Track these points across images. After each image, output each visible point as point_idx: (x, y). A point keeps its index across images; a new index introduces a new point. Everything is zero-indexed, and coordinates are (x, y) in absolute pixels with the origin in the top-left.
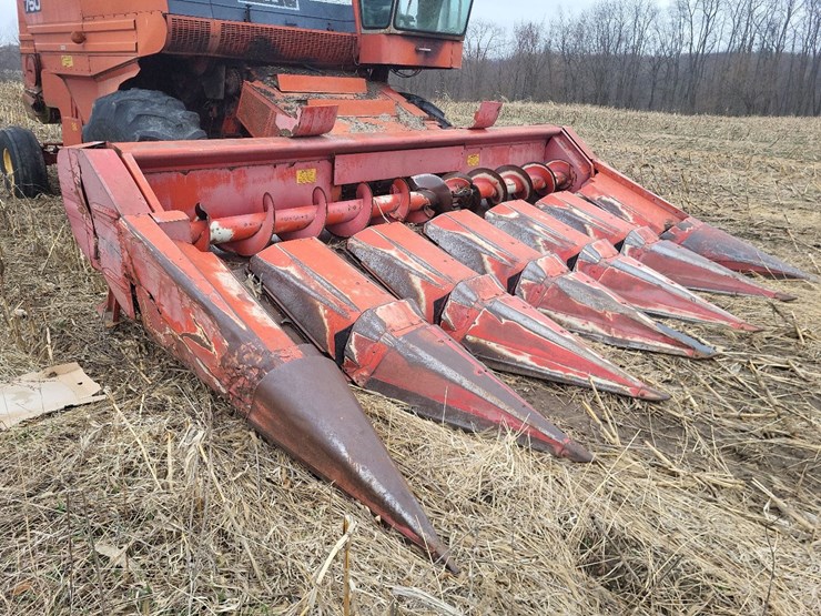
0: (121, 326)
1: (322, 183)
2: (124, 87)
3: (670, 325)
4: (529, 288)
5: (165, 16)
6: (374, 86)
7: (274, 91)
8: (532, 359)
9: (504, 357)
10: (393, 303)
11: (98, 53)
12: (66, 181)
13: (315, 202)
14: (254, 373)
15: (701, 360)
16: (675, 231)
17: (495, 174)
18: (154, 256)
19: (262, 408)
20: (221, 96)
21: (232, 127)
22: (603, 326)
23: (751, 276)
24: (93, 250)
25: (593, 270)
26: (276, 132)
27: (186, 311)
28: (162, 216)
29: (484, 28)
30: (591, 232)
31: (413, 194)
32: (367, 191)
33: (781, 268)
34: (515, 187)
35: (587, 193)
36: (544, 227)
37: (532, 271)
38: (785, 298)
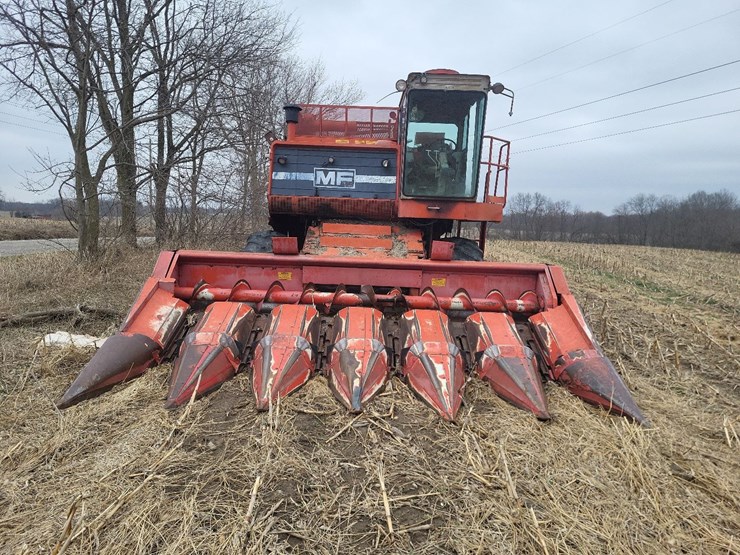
1: (297, 281)
4: (335, 354)
7: (319, 232)
16: (566, 358)
33: (623, 406)
34: (461, 305)
35: (535, 320)
36: (417, 328)
37: (341, 344)
38: (543, 417)
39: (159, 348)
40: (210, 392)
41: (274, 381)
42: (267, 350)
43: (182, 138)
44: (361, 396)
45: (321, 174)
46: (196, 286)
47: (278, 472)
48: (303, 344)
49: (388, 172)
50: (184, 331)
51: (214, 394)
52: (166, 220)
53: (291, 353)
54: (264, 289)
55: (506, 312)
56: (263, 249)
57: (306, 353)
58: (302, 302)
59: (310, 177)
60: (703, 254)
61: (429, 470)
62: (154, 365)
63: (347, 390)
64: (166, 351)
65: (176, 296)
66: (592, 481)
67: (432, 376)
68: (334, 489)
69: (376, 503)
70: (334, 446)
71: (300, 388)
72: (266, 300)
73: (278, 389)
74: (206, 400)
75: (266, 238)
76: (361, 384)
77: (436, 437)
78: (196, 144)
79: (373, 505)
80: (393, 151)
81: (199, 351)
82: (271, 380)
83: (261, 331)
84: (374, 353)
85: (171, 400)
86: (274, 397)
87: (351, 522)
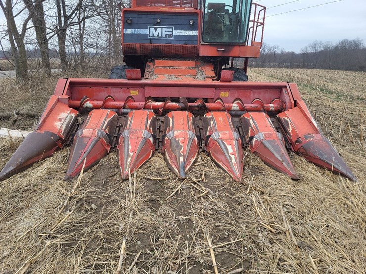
4: (167, 140)
16: (302, 139)
25: (213, 143)
33: (341, 169)
34: (238, 108)
35: (281, 116)
36: (214, 123)
37: (170, 134)
38: (294, 178)
39: (61, 139)
40: (93, 166)
41: (131, 160)
42: (126, 140)
43: (72, 11)
44: (185, 167)
45: (153, 30)
46: (82, 100)
47: (137, 227)
48: (147, 135)
49: (193, 28)
50: (76, 127)
51: (95, 167)
52: (67, 60)
53: (141, 141)
54: (122, 101)
55: (264, 111)
56: (121, 77)
57: (149, 140)
58: (146, 108)
59: (147, 31)
60: (349, 73)
61: (233, 220)
62: (58, 149)
63: (175, 163)
64: (66, 141)
65: (70, 106)
66: (338, 226)
67: (226, 154)
68: (174, 238)
69: (203, 250)
70: (171, 202)
71: (147, 161)
72: (124, 107)
73: (134, 165)
74: (91, 172)
75: (122, 69)
76: (184, 160)
77: (233, 194)
78: (79, 14)
79: (202, 252)
80: (196, 14)
81: (85, 141)
82: (129, 159)
83: (122, 126)
84: (190, 139)
85: (68, 173)
86: (132, 170)
87: (188, 267)
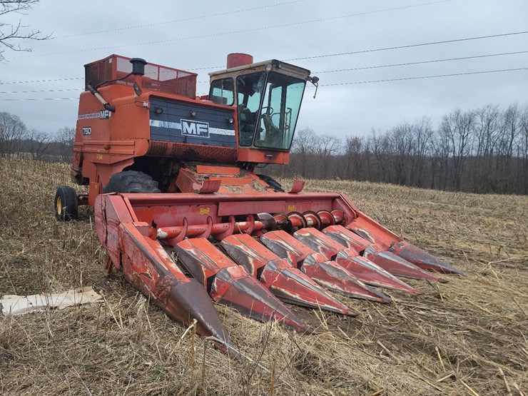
0: (111, 276)
1: (212, 215)
2: (126, 169)
3: (378, 289)
4: (307, 267)
5: (148, 141)
6: (243, 172)
7: (195, 173)
8: (300, 297)
9: (287, 295)
10: (236, 267)
11: (115, 155)
12: (98, 208)
13: (208, 223)
14: (169, 288)
15: (385, 303)
16: (395, 247)
17: (302, 215)
18: (132, 239)
19: (171, 303)
20: (170, 174)
21: (173, 188)
22: (340, 286)
23: (431, 271)
24: (104, 239)
25: (344, 262)
26: (192, 191)
27: (143, 263)
28: (137, 223)
29: (329, 139)
30: (349, 246)
31: (256, 222)
32: (233, 220)
34: (312, 222)
35: (352, 227)
36: (323, 241)
37: (309, 259)
49: (229, 126)
59: (179, 126)
